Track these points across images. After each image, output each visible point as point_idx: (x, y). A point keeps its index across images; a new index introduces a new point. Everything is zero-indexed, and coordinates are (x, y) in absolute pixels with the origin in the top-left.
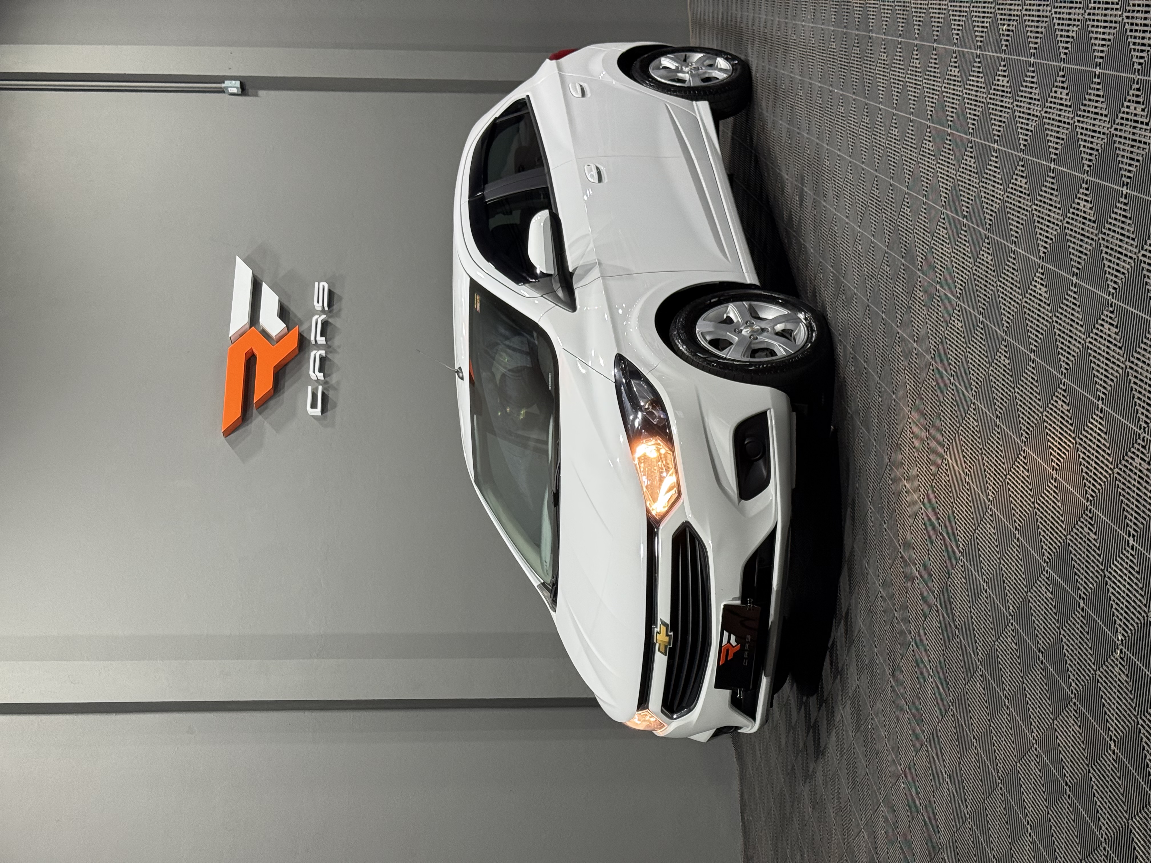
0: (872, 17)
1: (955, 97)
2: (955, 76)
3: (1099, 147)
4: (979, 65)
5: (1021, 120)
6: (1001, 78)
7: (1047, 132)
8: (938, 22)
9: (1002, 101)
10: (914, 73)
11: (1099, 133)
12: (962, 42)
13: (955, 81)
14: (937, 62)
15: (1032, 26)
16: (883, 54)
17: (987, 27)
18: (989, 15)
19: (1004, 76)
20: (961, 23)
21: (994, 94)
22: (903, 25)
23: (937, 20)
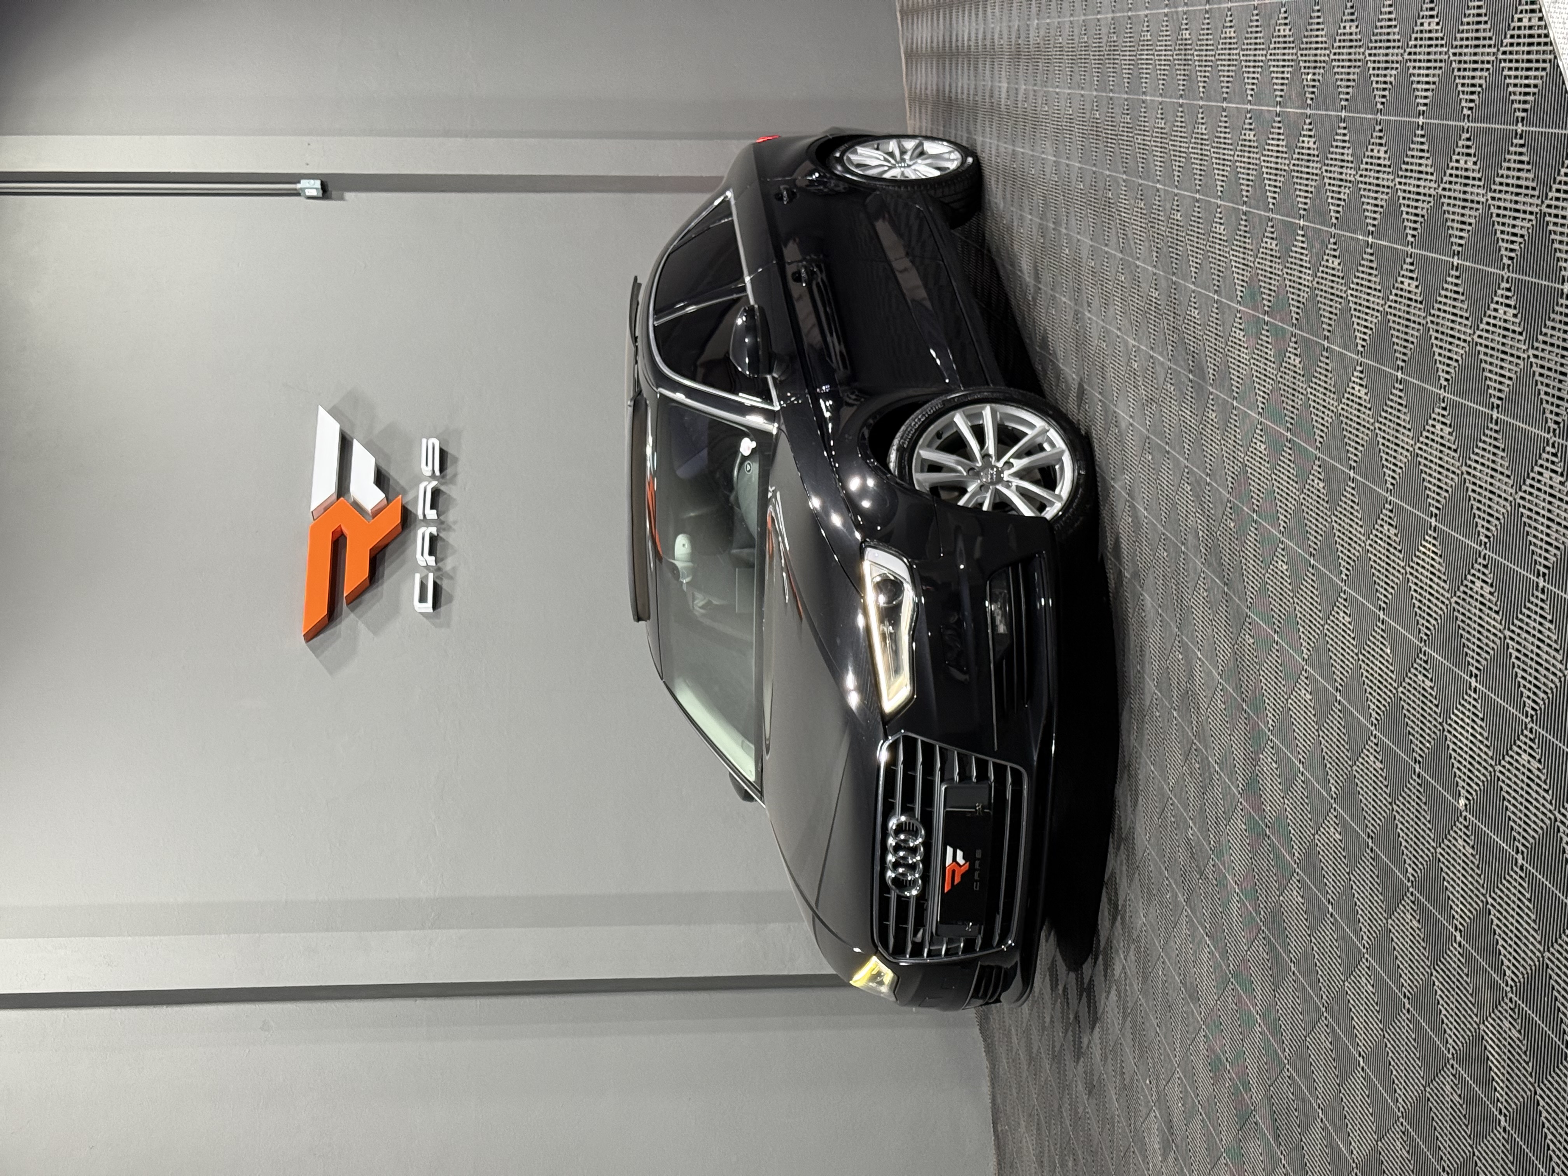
0: (1145, 76)
1: (1251, 166)
2: (1250, 141)
3: (1424, 212)
4: (1280, 125)
5: (1332, 188)
6: (1306, 139)
7: (1363, 199)
8: (1228, 76)
9: (1308, 167)
10: (1199, 141)
11: (1425, 195)
12: (1258, 99)
13: (1250, 146)
14: (1227, 125)
15: (1342, 73)
16: (1160, 121)
17: (1287, 78)
18: (1291, 63)
19: (1310, 136)
20: (1255, 75)
21: (1298, 159)
22: (1185, 83)
23: (1226, 74)
